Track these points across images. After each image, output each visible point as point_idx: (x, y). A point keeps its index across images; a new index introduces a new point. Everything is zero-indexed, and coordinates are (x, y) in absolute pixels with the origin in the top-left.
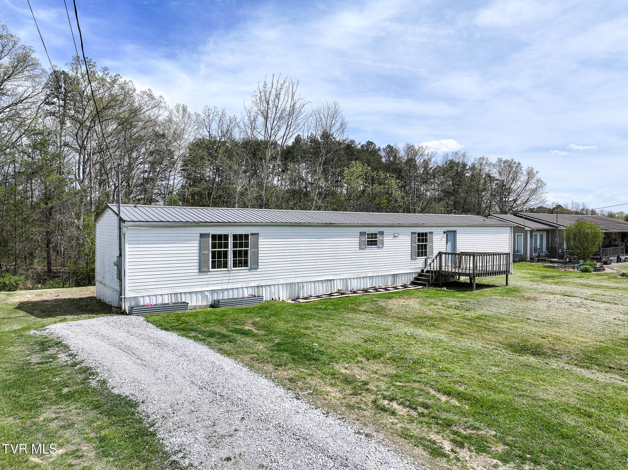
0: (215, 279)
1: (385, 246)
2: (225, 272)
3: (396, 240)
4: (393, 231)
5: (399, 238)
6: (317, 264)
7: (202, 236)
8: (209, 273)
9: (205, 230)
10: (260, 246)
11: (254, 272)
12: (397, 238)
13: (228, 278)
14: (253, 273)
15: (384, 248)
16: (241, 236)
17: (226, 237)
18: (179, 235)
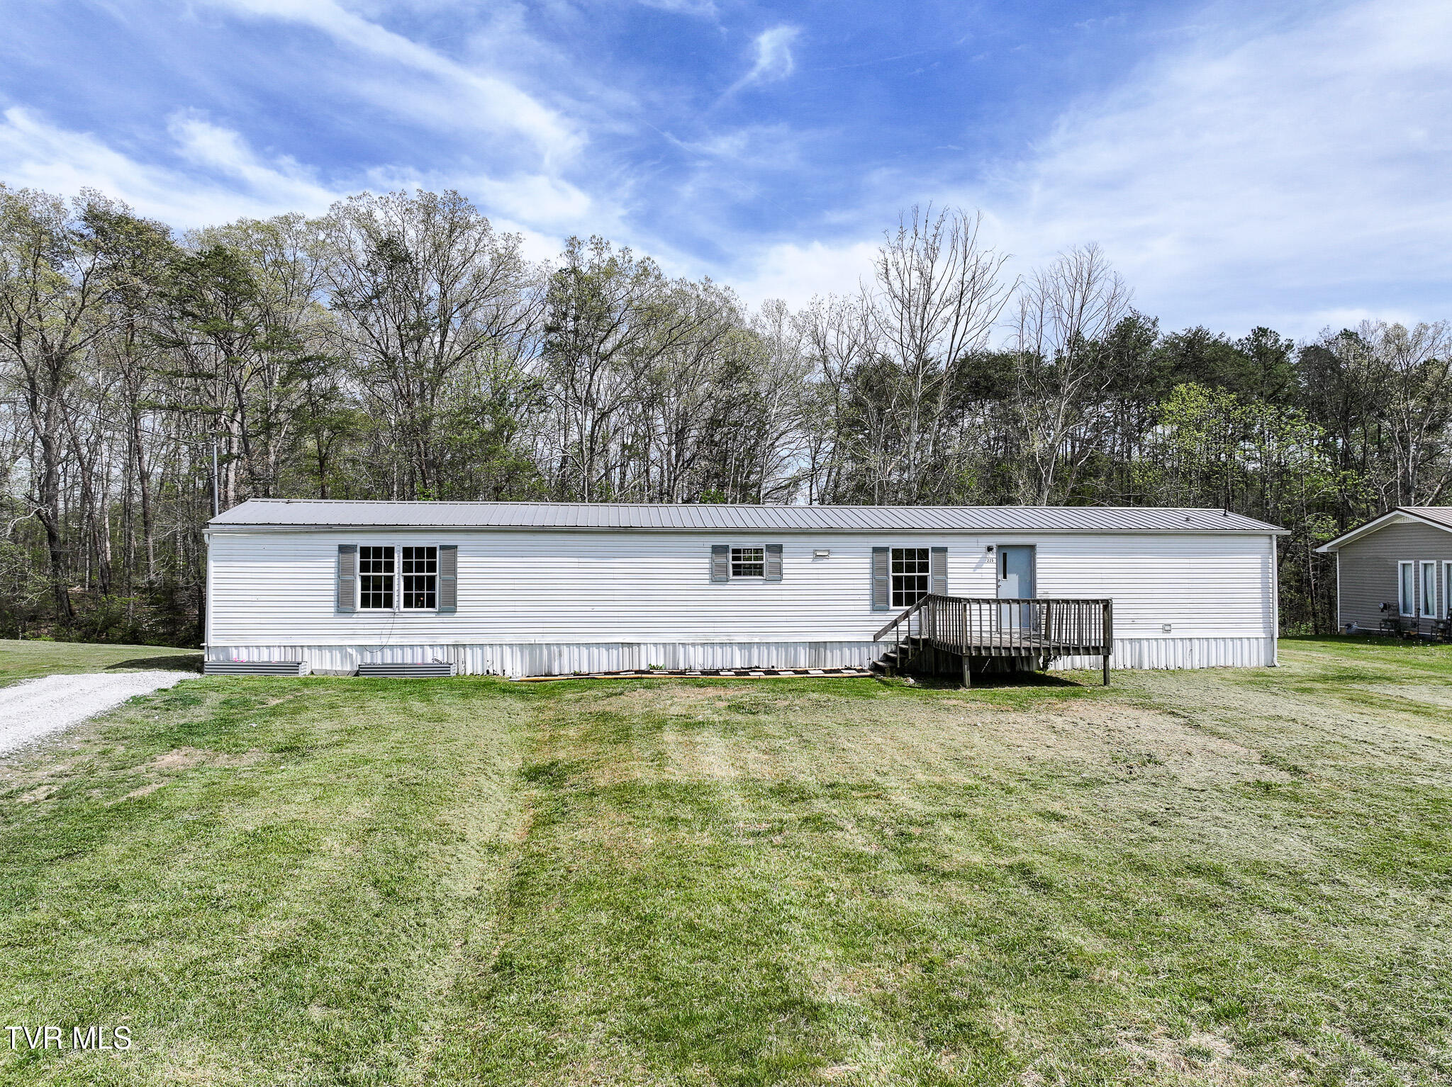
0: (367, 626)
1: (784, 577)
2: (386, 615)
3: (821, 564)
4: (815, 545)
5: (830, 561)
6: (597, 609)
7: (343, 549)
8: (355, 616)
9: (348, 540)
10: (459, 570)
11: (446, 618)
12: (825, 561)
13: (390, 626)
14: (446, 620)
15: (783, 582)
16: (420, 551)
17: (390, 552)
18: (300, 547)
